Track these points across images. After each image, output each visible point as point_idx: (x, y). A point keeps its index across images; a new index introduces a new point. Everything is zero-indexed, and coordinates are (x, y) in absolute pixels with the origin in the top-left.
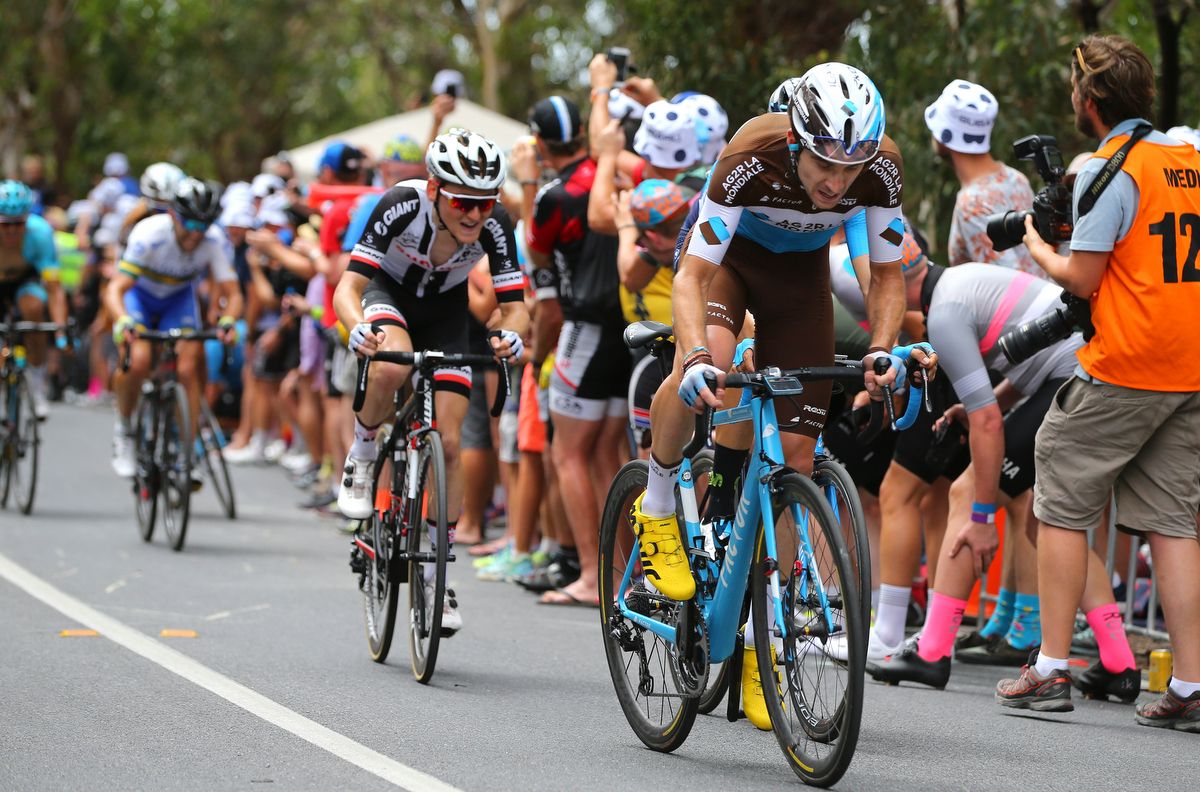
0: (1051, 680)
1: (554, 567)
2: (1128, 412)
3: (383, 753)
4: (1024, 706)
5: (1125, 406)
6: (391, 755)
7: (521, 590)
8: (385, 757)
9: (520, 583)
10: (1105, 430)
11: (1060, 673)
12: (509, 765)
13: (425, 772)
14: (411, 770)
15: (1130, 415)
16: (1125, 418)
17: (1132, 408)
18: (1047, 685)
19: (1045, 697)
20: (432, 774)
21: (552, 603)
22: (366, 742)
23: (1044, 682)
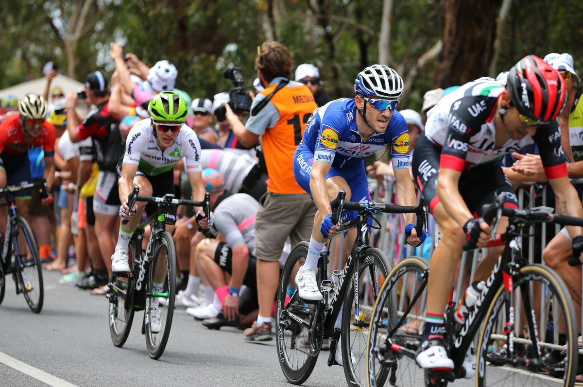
0: (262, 327)
1: (92, 279)
2: (287, 209)
3: (20, 360)
4: (253, 339)
5: (286, 205)
6: (24, 361)
7: (77, 289)
8: (21, 362)
9: (77, 285)
10: (278, 216)
11: (266, 323)
12: (76, 365)
13: (39, 368)
14: (33, 368)
15: (287, 210)
16: (286, 211)
17: (288, 207)
18: (260, 329)
19: (260, 334)
20: (42, 369)
21: (97, 294)
22: (12, 355)
23: (259, 328)
